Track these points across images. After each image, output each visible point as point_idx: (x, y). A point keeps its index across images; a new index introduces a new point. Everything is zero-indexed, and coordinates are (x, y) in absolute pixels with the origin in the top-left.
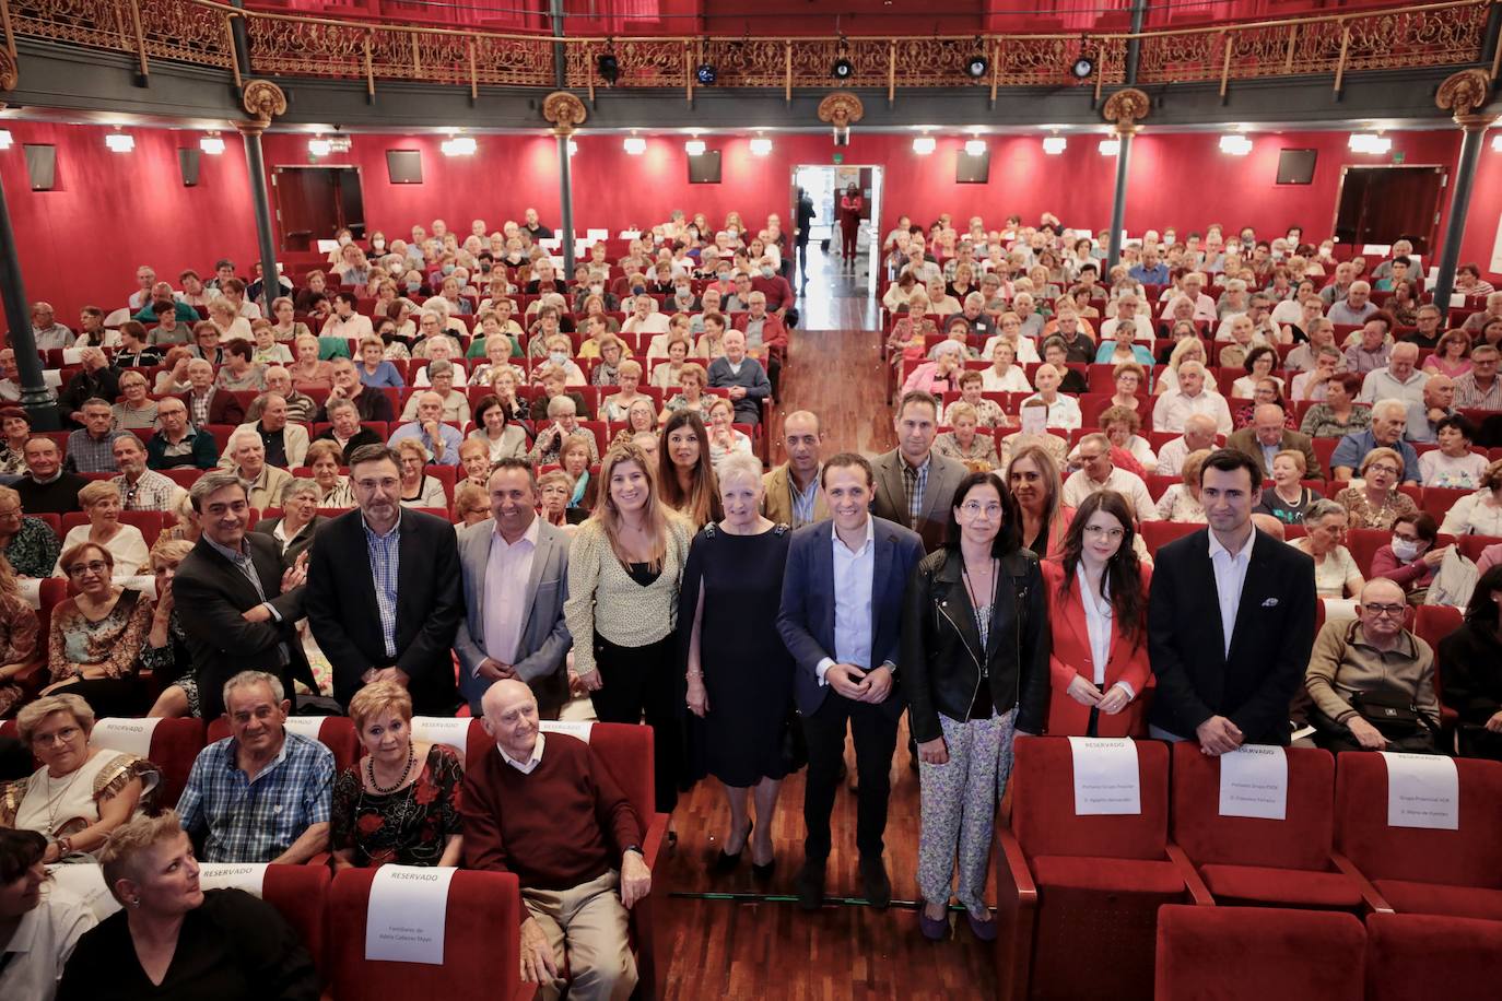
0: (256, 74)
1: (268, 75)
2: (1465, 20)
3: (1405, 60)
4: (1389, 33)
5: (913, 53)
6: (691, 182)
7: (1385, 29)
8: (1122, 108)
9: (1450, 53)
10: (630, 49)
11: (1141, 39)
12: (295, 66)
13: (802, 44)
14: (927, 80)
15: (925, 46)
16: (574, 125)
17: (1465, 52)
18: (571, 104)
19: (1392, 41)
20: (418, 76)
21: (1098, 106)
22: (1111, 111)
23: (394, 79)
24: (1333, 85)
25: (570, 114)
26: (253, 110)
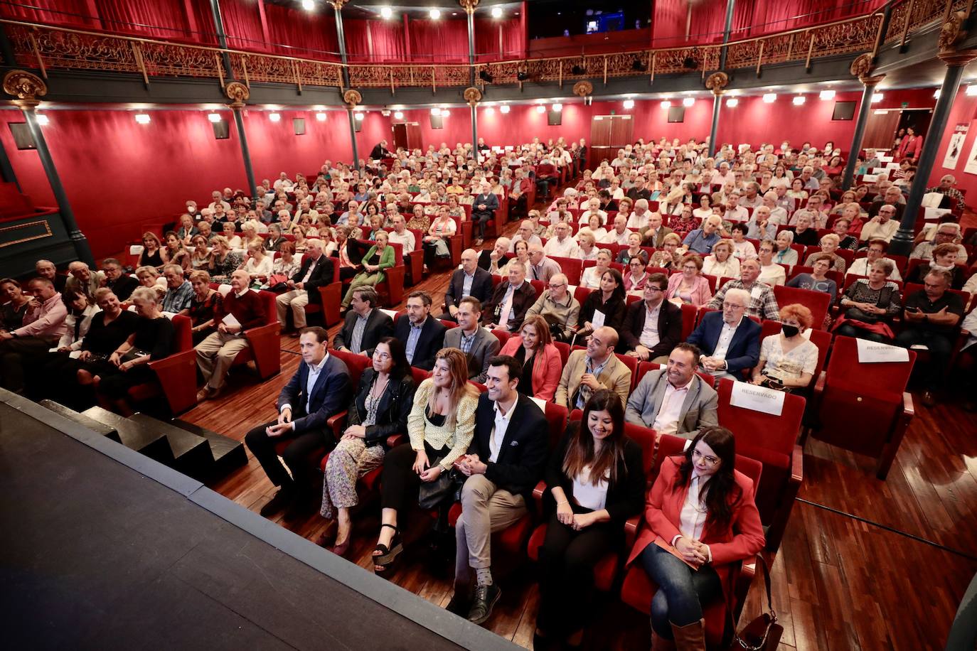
0: (351, 88)
1: (355, 88)
2: (870, 26)
3: (841, 50)
4: (835, 36)
5: (616, 61)
6: (549, 125)
7: (833, 34)
8: (714, 82)
9: (862, 45)
10: (499, 68)
11: (728, 46)
12: (366, 84)
13: (568, 60)
14: (623, 73)
15: (622, 57)
16: (476, 101)
17: (869, 44)
18: (475, 93)
19: (836, 40)
20: (412, 85)
21: (703, 81)
22: (709, 83)
23: (403, 86)
24: (805, 65)
25: (475, 97)
26: (348, 101)
